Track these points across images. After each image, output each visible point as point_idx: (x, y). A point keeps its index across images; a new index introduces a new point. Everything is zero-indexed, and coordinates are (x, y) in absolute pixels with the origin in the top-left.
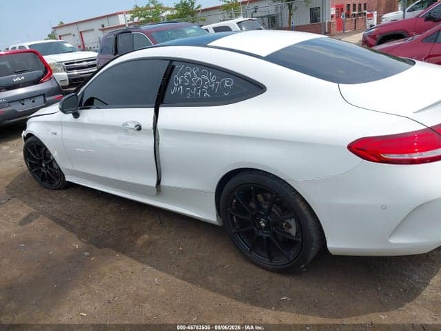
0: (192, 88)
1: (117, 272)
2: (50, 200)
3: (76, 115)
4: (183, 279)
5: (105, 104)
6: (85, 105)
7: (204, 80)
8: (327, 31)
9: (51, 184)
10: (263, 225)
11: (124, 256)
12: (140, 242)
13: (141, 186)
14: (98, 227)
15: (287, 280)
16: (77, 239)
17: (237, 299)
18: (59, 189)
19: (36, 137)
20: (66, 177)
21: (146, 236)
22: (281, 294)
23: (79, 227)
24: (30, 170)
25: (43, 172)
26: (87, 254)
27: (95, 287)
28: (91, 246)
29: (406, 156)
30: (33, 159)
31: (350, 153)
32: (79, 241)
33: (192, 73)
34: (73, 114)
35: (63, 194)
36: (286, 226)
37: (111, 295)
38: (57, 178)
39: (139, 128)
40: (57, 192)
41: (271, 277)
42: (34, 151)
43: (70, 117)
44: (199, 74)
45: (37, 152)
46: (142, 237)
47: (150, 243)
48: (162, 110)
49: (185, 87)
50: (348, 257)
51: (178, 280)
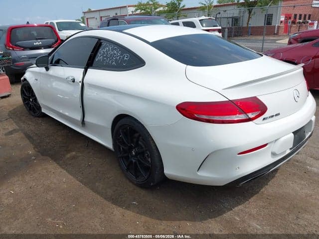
0: (107, 58)
1: (45, 171)
2: (30, 123)
3: (47, 69)
4: (81, 182)
5: (67, 64)
6: (55, 63)
7: (115, 54)
8: (276, 32)
9: (35, 113)
10: (134, 153)
11: (55, 162)
12: (68, 156)
13: (74, 119)
14: (49, 143)
15: (143, 192)
16: (33, 148)
17: (105, 199)
18: (38, 117)
19: (27, 81)
20: (42, 109)
21: (74, 153)
22: (134, 200)
23: (39, 141)
24: (24, 102)
25: (31, 105)
26: (33, 158)
27: (27, 178)
28: (39, 154)
29: (205, 117)
30: (26, 95)
31: (177, 111)
32: (33, 150)
33: (109, 48)
34: (45, 68)
35: (40, 120)
36: (147, 156)
37: (34, 184)
38: (38, 109)
39: (74, 81)
40: (37, 118)
41: (134, 189)
42: (26, 90)
43: (43, 70)
44: (113, 50)
45: (28, 91)
46: (71, 153)
47: (73, 158)
48: (89, 70)
49: (104, 57)
50: (175, 181)
51: (78, 182)
